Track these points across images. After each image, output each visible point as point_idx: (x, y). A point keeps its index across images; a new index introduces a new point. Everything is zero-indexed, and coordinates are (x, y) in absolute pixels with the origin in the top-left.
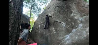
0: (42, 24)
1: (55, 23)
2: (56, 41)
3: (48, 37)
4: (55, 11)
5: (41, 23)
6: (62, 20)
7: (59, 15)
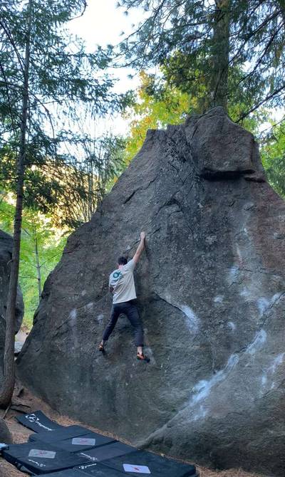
0: (85, 300)
3: (117, 386)
5: (83, 293)
6: (188, 295)
7: (176, 264)
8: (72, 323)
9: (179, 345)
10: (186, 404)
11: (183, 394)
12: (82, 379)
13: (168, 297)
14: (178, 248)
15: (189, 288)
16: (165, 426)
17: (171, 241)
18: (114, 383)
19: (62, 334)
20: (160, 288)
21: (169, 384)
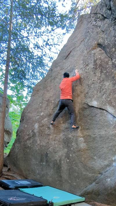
0: (43, 117)
1: (87, 112)
2: (84, 173)
3: (63, 162)
4: (87, 65)
5: (42, 114)
6: (109, 99)
7: (100, 82)
8: (36, 131)
9: (103, 133)
10: (108, 168)
11: (106, 163)
12: (42, 161)
13: (95, 103)
14: (101, 72)
15: (110, 95)
16: (94, 183)
17: (96, 69)
18: (60, 161)
19: (30, 138)
20: (89, 99)
21: (95, 158)
